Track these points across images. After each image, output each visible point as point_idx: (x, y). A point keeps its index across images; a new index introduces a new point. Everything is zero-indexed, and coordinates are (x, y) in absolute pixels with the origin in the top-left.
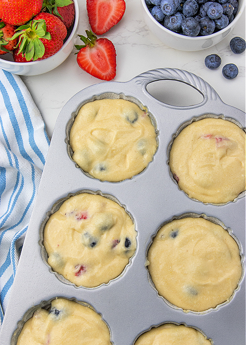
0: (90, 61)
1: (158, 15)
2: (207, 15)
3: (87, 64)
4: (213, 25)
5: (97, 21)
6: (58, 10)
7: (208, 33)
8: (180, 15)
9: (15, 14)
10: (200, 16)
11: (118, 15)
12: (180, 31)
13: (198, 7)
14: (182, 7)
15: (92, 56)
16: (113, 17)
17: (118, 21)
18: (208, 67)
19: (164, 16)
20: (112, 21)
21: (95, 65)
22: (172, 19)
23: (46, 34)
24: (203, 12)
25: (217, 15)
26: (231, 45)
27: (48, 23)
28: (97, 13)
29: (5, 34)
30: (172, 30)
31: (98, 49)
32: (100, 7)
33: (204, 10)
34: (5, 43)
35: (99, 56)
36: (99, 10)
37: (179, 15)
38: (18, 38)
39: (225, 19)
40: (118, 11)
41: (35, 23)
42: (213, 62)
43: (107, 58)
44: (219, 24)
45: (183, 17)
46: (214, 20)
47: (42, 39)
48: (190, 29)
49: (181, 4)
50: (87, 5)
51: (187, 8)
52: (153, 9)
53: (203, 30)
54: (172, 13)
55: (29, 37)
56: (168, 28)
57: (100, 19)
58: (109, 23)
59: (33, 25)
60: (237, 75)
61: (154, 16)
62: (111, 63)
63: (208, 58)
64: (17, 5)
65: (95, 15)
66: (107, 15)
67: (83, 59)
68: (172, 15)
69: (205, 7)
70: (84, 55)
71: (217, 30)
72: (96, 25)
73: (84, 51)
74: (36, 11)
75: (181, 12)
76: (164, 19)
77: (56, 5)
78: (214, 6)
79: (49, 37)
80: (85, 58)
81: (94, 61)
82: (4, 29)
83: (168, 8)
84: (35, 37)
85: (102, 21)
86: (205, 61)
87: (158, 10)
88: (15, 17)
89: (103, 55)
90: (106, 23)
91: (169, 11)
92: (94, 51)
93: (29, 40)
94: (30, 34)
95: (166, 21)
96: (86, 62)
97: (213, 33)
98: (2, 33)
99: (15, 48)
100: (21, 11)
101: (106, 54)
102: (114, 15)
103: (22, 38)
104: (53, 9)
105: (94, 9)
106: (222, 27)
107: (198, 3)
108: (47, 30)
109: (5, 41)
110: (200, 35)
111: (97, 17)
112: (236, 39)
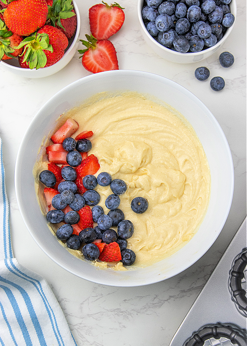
0: (95, 63)
1: (153, 30)
2: (197, 34)
3: (93, 66)
4: (202, 43)
5: (98, 29)
6: (61, 21)
7: (197, 50)
8: (173, 32)
9: (21, 27)
10: (191, 33)
11: (117, 25)
12: (171, 47)
13: (189, 25)
14: (175, 24)
15: (95, 58)
16: (113, 27)
17: (117, 31)
18: (198, 78)
19: (158, 32)
20: (111, 30)
21: (100, 65)
22: (165, 36)
23: (49, 46)
24: (194, 30)
25: (206, 35)
26: (220, 59)
27: (51, 36)
28: (98, 21)
29: (12, 42)
30: (164, 46)
31: (99, 50)
32: (101, 16)
33: (194, 28)
34: (12, 51)
35: (101, 56)
36: (100, 19)
37: (171, 32)
38: (23, 48)
39: (213, 38)
40: (118, 21)
41: (39, 36)
42: (202, 74)
43: (109, 57)
44: (207, 42)
45: (175, 34)
46: (203, 39)
47: (45, 50)
48: (180, 47)
49: (174, 21)
50: (89, 14)
51: (179, 26)
52: (149, 25)
53: (193, 47)
54: (165, 30)
55: (34, 48)
56: (161, 44)
57: (100, 28)
58: (108, 32)
59: (38, 37)
60: (223, 88)
61: (149, 31)
62: (113, 61)
63: (198, 71)
64: (23, 19)
65: (96, 24)
66: (108, 25)
67: (88, 62)
68: (165, 32)
69: (196, 26)
70: (88, 58)
71: (205, 47)
72: (97, 33)
73: (88, 55)
74: (42, 24)
75: (174, 28)
76: (158, 34)
77: (59, 17)
78: (204, 27)
79: (51, 49)
80: (90, 60)
81: (97, 62)
82: (11, 37)
83: (162, 25)
84: (38, 47)
85: (103, 29)
86: (195, 73)
87: (153, 26)
88: (21, 29)
89: (105, 55)
90: (106, 32)
91: (163, 28)
92: (96, 52)
93: (33, 50)
94: (34, 45)
95: (160, 37)
96: (91, 64)
97: (202, 50)
98: (10, 42)
99: (20, 56)
100: (27, 23)
101: (107, 53)
102: (114, 25)
103: (27, 48)
104: (57, 21)
105: (96, 18)
106: (210, 46)
107: (190, 22)
108: (50, 43)
109: (11, 49)
110: (190, 51)
111: (98, 26)
112: (225, 54)
